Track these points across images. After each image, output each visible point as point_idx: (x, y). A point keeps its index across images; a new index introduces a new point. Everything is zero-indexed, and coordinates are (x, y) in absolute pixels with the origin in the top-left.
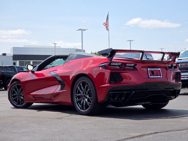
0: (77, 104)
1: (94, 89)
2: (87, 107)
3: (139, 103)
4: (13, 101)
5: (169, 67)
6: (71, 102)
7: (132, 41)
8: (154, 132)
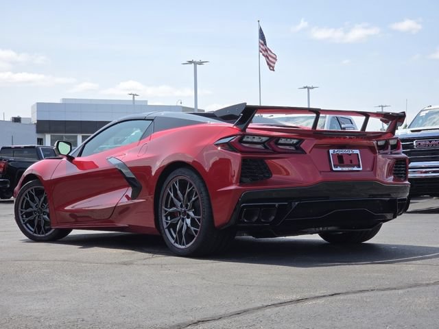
0: (167, 231)
1: (205, 198)
2: (189, 237)
3: (309, 230)
4: (25, 224)
5: (378, 146)
6: (153, 226)
7: (313, 88)
8: (330, 294)
